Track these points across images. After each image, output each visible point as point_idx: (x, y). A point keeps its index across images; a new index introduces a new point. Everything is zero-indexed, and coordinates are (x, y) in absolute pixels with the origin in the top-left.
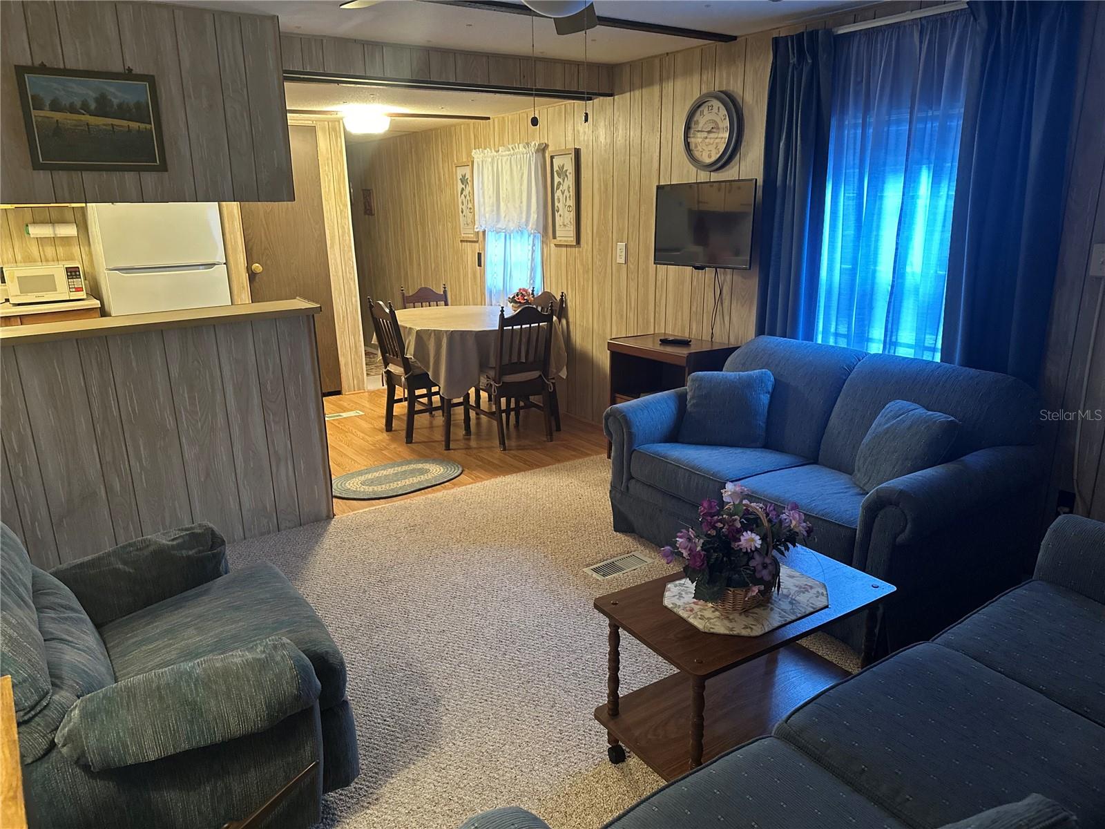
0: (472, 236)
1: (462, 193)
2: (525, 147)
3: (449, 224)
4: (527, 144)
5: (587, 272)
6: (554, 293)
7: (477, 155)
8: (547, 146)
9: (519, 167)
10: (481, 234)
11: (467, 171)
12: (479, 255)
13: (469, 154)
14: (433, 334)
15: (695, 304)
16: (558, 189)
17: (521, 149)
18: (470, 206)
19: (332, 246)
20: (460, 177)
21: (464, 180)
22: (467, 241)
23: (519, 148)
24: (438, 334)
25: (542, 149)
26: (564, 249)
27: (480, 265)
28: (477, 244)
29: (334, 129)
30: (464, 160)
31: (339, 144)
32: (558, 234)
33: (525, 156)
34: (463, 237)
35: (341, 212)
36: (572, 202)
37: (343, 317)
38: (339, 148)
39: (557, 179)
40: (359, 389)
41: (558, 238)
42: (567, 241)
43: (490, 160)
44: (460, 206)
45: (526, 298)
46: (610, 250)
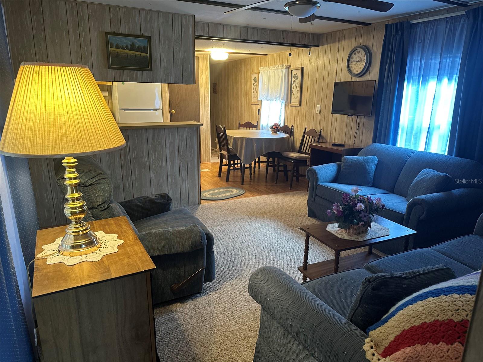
0: (257, 102)
1: (253, 85)
2: (281, 66)
3: (248, 98)
4: (282, 65)
5: (303, 117)
6: (289, 126)
7: (261, 69)
8: (290, 66)
9: (278, 74)
10: (260, 101)
11: (256, 76)
12: (259, 110)
13: (258, 69)
14: (240, 139)
15: (348, 131)
16: (293, 83)
17: (279, 67)
18: (257, 90)
19: (202, 104)
20: (253, 78)
21: (255, 80)
22: (254, 104)
23: (278, 66)
24: (242, 139)
25: (288, 67)
26: (294, 108)
27: (259, 114)
28: (258, 106)
29: (206, 58)
30: (256, 71)
31: (207, 64)
32: (292, 101)
33: (281, 70)
34: (253, 103)
35: (206, 91)
36: (299, 89)
37: (204, 133)
38: (207, 66)
39: (293, 79)
40: (208, 162)
41: (292, 103)
42: (296, 104)
43: (266, 71)
44: (253, 90)
45: (277, 127)
46: (313, 108)
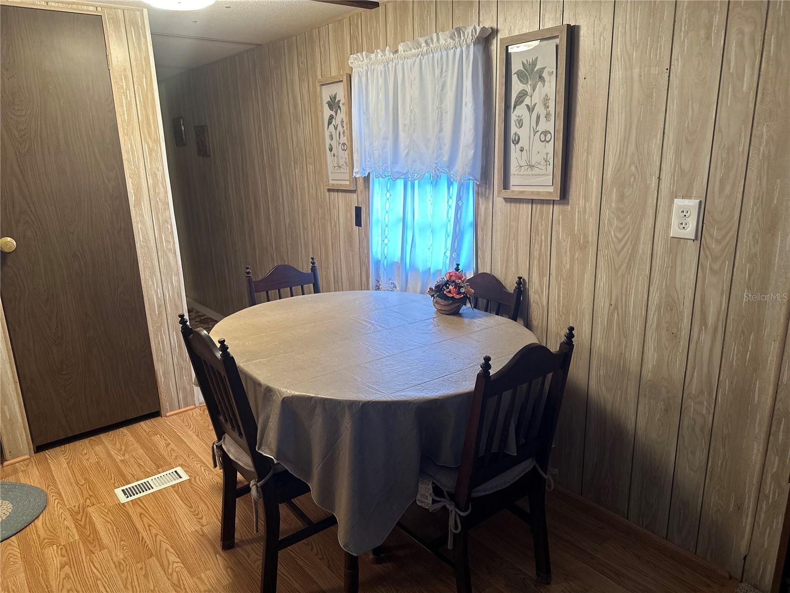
0: (348, 183)
1: (330, 123)
2: (452, 38)
3: (311, 168)
4: (459, 30)
5: (584, 248)
7: (358, 63)
8: (494, 32)
9: (437, 72)
10: (361, 182)
11: (339, 91)
12: (358, 210)
13: (342, 63)
16: (519, 101)
17: (442, 41)
18: (344, 139)
19: (138, 202)
20: (326, 98)
21: (333, 104)
22: (338, 191)
23: (438, 40)
25: (486, 39)
26: (526, 208)
27: (358, 223)
28: (354, 196)
29: (134, 23)
30: (333, 74)
31: (143, 47)
32: (513, 181)
33: (451, 52)
34: (333, 185)
35: (150, 150)
36: (551, 125)
38: (144, 54)
39: (517, 87)
40: (186, 405)
41: (512, 188)
42: (538, 193)
43: (381, 68)
44: (328, 141)
45: (462, 290)
46: (650, 212)
